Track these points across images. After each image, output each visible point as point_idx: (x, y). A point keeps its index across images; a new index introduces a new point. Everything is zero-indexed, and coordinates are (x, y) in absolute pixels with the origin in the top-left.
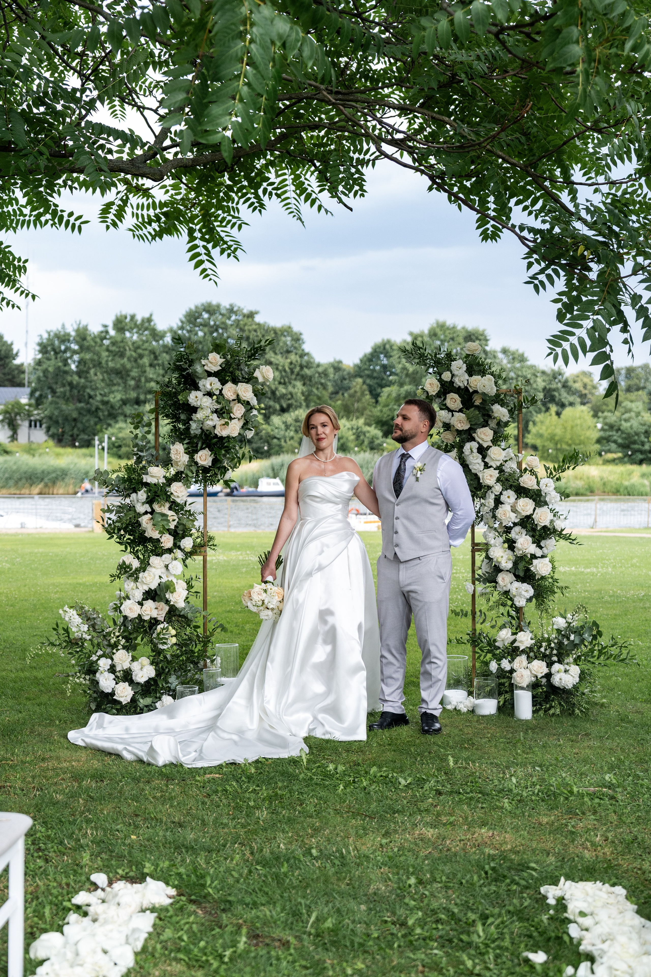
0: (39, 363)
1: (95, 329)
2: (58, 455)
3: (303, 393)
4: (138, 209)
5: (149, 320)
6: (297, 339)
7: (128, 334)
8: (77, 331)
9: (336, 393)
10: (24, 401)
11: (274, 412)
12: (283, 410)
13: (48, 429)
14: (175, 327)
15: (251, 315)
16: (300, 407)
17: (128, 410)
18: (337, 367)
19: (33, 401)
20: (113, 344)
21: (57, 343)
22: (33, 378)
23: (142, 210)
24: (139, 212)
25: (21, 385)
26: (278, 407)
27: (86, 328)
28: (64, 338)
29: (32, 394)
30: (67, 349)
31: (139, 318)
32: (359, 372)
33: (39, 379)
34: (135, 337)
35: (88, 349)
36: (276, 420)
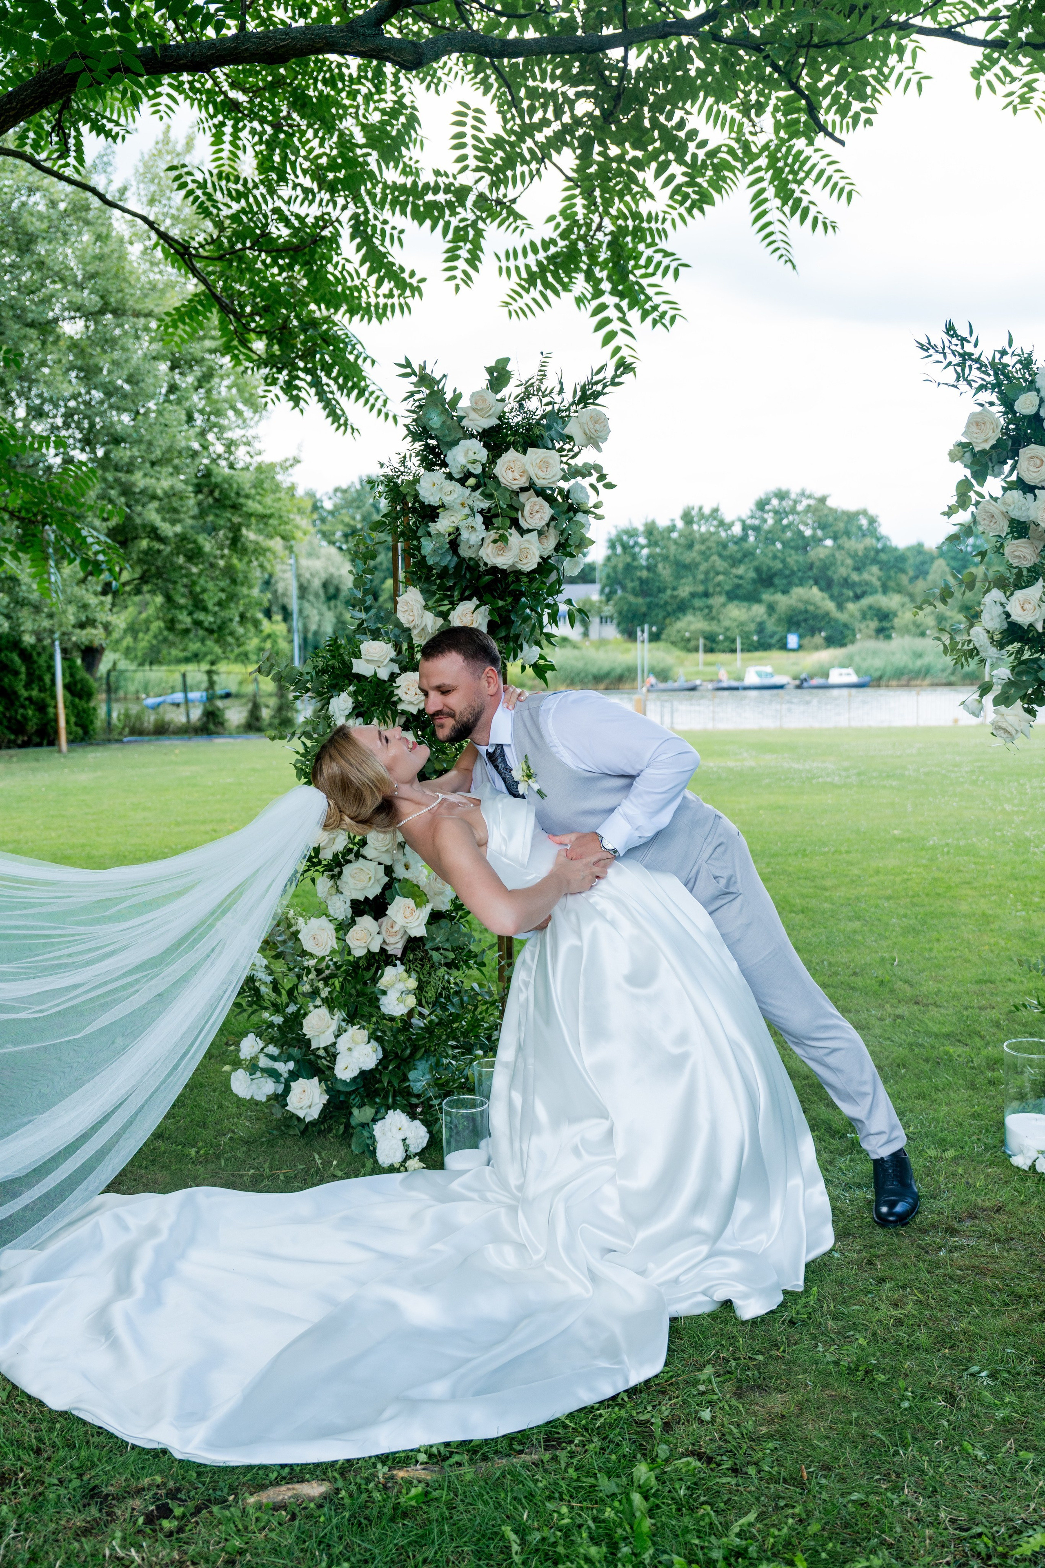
0: (609, 559)
1: (663, 523)
2: (627, 651)
3: (879, 579)
4: (508, 259)
5: (716, 510)
6: (872, 521)
7: (695, 527)
8: (646, 525)
9: (917, 577)
10: (595, 597)
11: (848, 599)
12: (857, 597)
13: (619, 625)
14: (744, 517)
15: (822, 500)
16: (876, 592)
17: (698, 603)
18: (919, 549)
19: (604, 598)
20: (681, 535)
21: (625, 538)
22: (604, 575)
23: (516, 258)
24: (512, 264)
25: (593, 581)
26: (851, 594)
27: (653, 522)
28: (632, 533)
29: (602, 591)
30: (636, 543)
31: (707, 511)
32: (941, 552)
33: (608, 577)
34: (703, 529)
35: (656, 544)
36: (851, 606)
